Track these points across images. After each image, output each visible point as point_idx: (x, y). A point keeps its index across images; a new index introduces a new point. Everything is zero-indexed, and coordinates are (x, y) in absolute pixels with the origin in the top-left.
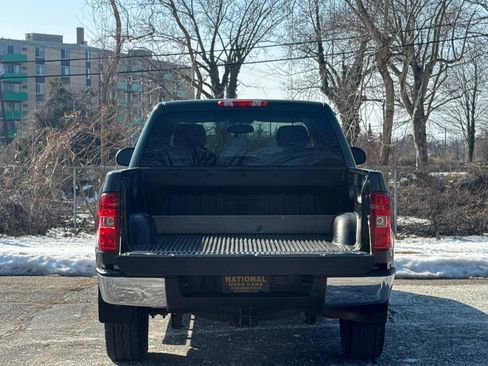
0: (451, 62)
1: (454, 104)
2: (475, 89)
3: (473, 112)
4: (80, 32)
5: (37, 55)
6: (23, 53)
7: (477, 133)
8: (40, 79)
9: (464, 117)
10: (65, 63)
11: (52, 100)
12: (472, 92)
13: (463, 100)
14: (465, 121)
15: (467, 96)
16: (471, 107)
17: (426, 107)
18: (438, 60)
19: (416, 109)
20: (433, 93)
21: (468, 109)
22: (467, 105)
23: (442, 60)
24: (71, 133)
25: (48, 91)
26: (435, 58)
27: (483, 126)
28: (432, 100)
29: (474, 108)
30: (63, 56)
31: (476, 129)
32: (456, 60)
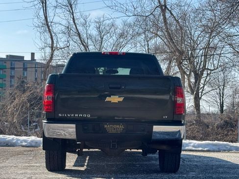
0: (213, 70)
1: (214, 93)
2: (224, 86)
3: (223, 97)
4: (33, 54)
5: (11, 65)
6: (4, 64)
7: (225, 108)
8: (12, 77)
9: (218, 100)
10: (25, 69)
11: (18, 86)
12: (222, 87)
13: (218, 91)
14: (219, 101)
15: (220, 89)
16: (221, 95)
17: (200, 94)
18: (206, 69)
19: (195, 92)
20: (204, 87)
21: (220, 95)
22: (220, 94)
23: (208, 69)
24: (28, 94)
25: (16, 81)
26: (204, 68)
27: (227, 105)
28: (203, 90)
29: (223, 95)
30: (24, 66)
31: (224, 105)
32: (214, 69)
